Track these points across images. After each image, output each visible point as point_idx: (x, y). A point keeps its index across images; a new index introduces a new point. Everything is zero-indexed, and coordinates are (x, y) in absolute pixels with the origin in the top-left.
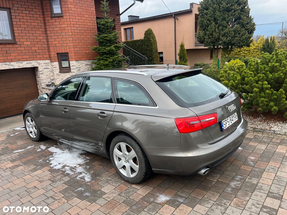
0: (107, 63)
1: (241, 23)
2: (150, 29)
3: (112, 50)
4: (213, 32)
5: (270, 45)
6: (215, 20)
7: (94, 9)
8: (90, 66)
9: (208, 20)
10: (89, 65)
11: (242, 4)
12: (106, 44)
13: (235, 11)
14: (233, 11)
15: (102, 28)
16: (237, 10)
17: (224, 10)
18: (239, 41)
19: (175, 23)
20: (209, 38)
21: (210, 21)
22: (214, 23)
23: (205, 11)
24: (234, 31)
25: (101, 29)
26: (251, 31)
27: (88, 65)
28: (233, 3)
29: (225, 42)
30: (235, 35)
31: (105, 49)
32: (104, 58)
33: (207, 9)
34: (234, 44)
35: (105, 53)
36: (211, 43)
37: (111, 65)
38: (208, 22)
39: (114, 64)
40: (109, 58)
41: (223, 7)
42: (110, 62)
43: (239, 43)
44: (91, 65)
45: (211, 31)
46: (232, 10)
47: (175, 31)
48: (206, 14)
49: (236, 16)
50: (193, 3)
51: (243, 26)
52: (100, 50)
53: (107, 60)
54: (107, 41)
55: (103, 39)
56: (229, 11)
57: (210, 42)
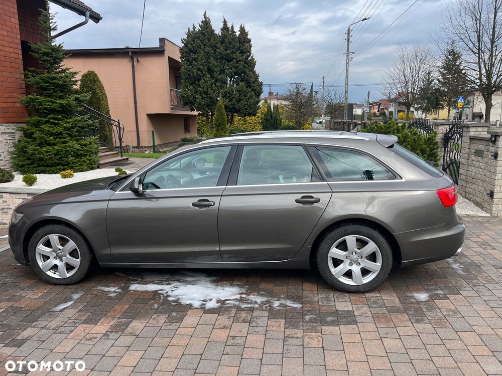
0: (59, 129)
1: (246, 80)
2: (92, 72)
3: (70, 106)
4: (207, 89)
5: (274, 116)
6: (210, 71)
7: (17, 21)
8: (10, 136)
9: (199, 69)
10: (9, 133)
11: (246, 53)
12: (54, 92)
13: (237, 62)
14: (235, 61)
15: (43, 61)
16: (240, 61)
17: (221, 58)
18: (246, 106)
19: (133, 66)
20: (202, 98)
21: (202, 72)
22: (208, 76)
23: (193, 55)
24: (238, 91)
25: (40, 62)
26: (258, 93)
27: (5, 133)
28: (234, 50)
29: (228, 107)
30: (239, 96)
31: (52, 102)
32: (52, 121)
33: (195, 52)
34: (239, 110)
35: (53, 111)
36: (206, 106)
37: (68, 134)
38: (199, 72)
39: (72, 132)
40: (61, 120)
41: (220, 53)
42: (66, 128)
43: (246, 109)
44: (12, 133)
45: (205, 88)
46: (233, 59)
47: (134, 80)
48: (195, 60)
49: (240, 69)
50: (165, 38)
51: (249, 84)
52: (41, 105)
53: (57, 124)
54: (56, 87)
55: (49, 82)
56: (229, 61)
57: (204, 105)
